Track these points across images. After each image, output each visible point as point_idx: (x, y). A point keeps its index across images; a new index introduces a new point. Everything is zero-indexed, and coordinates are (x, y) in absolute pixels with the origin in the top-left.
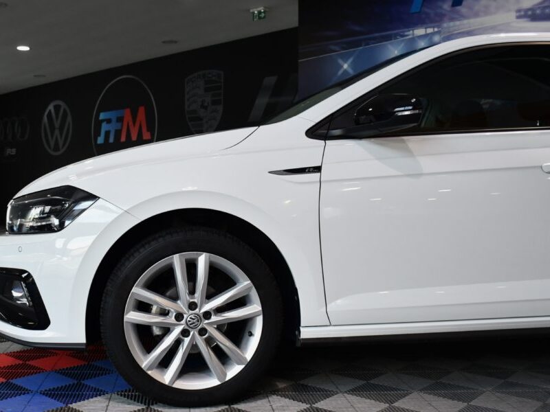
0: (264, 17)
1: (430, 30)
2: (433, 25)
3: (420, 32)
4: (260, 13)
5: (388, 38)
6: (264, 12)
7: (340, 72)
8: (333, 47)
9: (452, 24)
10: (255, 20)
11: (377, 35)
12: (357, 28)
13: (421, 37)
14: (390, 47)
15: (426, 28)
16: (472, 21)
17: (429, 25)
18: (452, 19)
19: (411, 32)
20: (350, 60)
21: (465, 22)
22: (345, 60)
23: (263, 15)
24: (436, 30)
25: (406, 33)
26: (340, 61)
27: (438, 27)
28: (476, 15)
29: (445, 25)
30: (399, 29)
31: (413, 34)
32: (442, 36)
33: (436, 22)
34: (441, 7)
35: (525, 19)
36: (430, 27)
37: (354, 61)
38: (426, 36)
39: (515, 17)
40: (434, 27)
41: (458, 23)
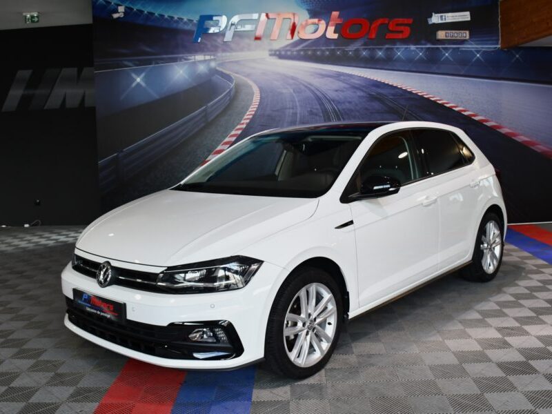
0: (38, 21)
1: (208, 57)
2: (209, 53)
3: (199, 57)
4: (32, 17)
5: (175, 60)
6: (37, 17)
7: (134, 85)
8: (126, 63)
9: (224, 54)
10: (28, 23)
11: (165, 56)
12: (148, 49)
13: (200, 62)
14: (176, 67)
15: (205, 55)
16: (239, 54)
17: (207, 53)
18: (224, 51)
19: (193, 57)
20: (143, 75)
21: (234, 54)
22: (138, 75)
23: (36, 19)
24: (212, 57)
25: (190, 58)
26: (134, 75)
27: (214, 55)
28: (242, 50)
29: (219, 54)
30: (183, 54)
31: (195, 59)
32: (217, 63)
33: (212, 51)
34: (216, 41)
35: (274, 57)
36: (208, 55)
37: (145, 76)
38: (205, 61)
39: (268, 55)
40: (211, 55)
41: (228, 54)
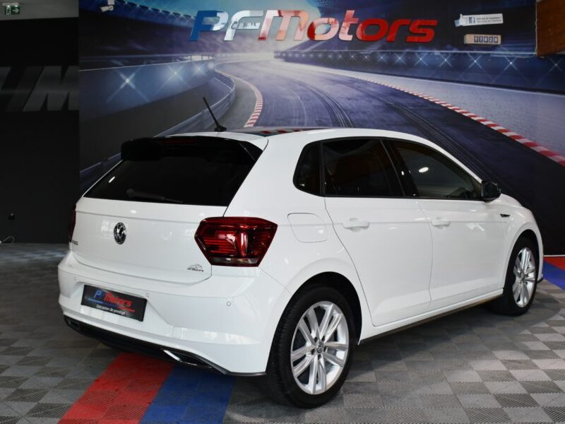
0: (19, 13)
1: (205, 58)
2: (208, 53)
3: (196, 58)
4: (13, 8)
5: (169, 60)
6: (18, 8)
7: (122, 86)
8: (115, 62)
9: (224, 55)
10: (8, 14)
11: (158, 55)
12: (139, 47)
13: (197, 62)
14: (170, 68)
15: (202, 55)
16: (240, 55)
17: (205, 53)
18: (224, 51)
19: (189, 57)
20: (133, 76)
21: (235, 54)
22: (128, 75)
23: (17, 11)
24: (211, 58)
25: (185, 58)
26: (123, 76)
27: (213, 56)
28: (244, 51)
29: (219, 55)
30: (177, 53)
31: (191, 59)
32: (216, 64)
33: (210, 51)
34: (214, 39)
35: (280, 59)
36: (206, 55)
37: (135, 77)
38: (203, 62)
39: (273, 57)
40: (209, 56)
41: (229, 55)
